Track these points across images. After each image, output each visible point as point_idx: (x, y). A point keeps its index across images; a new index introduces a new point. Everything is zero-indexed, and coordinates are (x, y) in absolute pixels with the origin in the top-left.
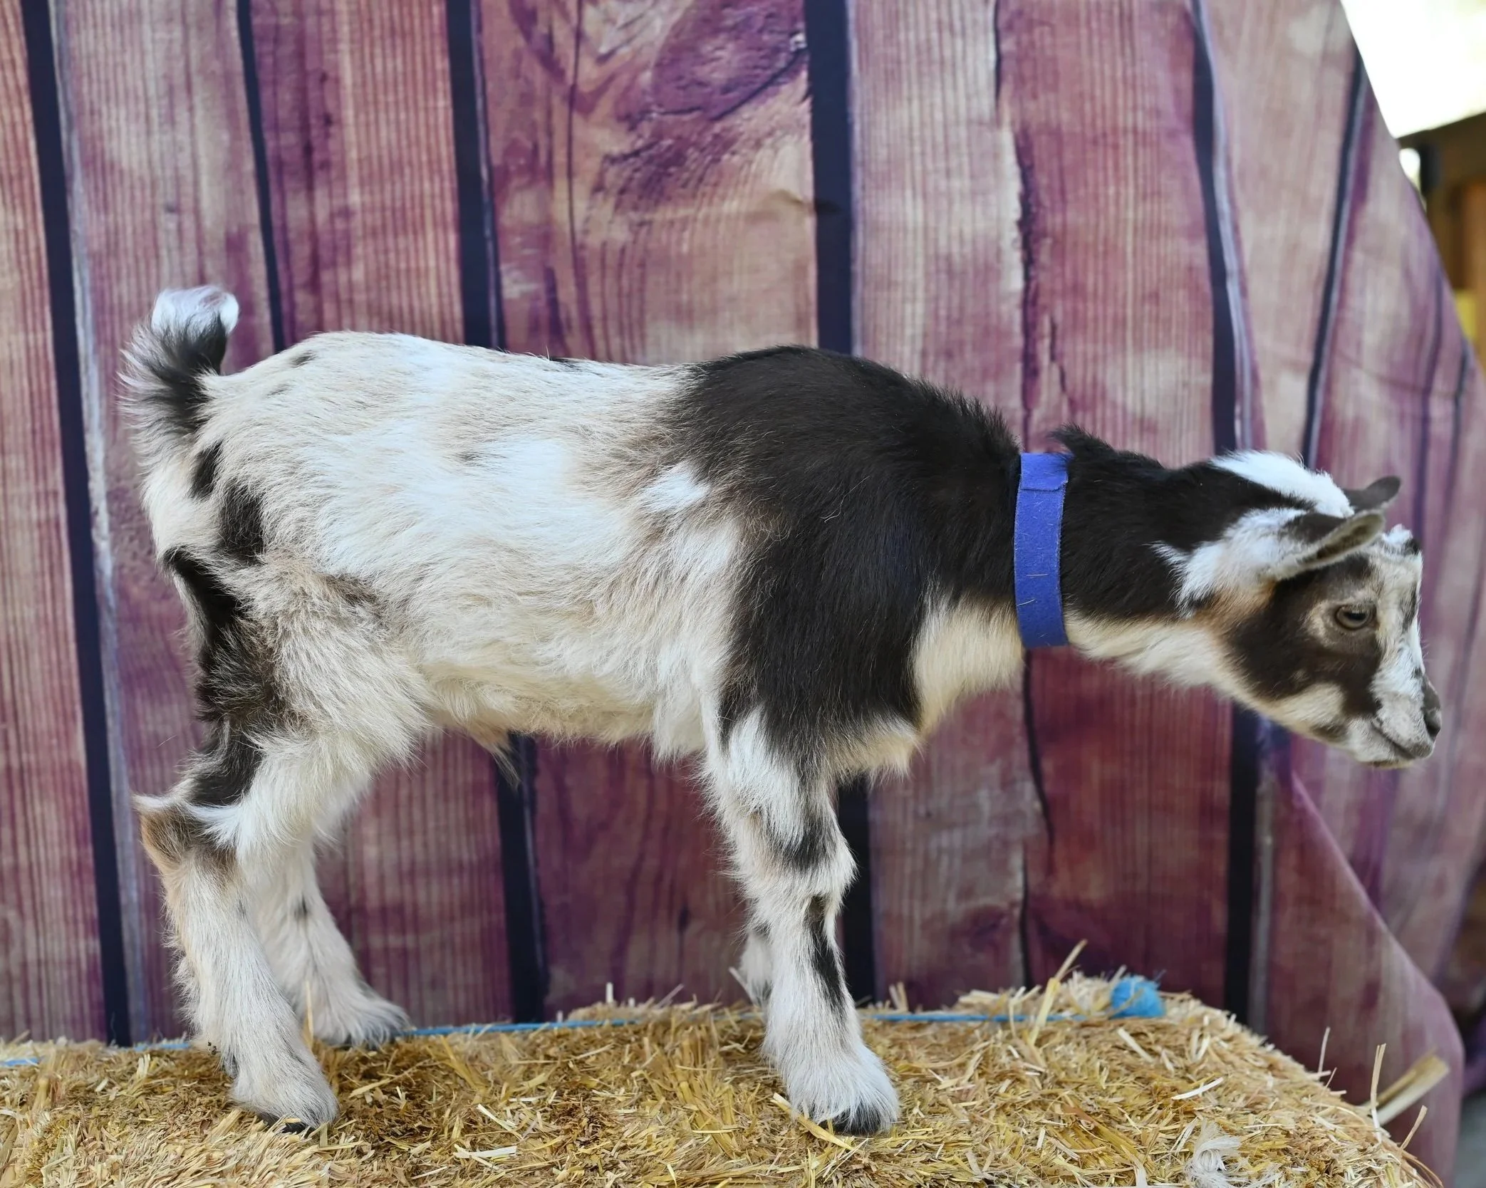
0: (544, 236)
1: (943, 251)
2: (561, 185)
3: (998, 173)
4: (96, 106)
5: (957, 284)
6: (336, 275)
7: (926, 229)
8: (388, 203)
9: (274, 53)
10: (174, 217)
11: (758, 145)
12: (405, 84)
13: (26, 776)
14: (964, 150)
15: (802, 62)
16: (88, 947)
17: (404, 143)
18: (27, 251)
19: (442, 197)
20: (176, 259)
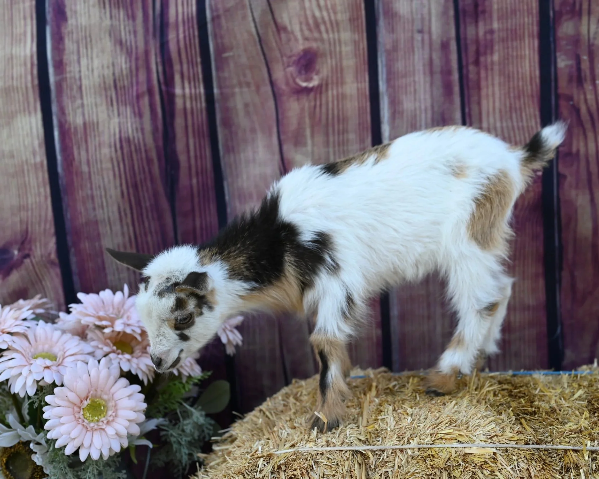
0: (576, 41)
2: (585, 18)
6: (486, 58)
8: (509, 27)
10: (420, 35)
16: (377, 332)
18: (359, 50)
19: (532, 25)
20: (421, 52)
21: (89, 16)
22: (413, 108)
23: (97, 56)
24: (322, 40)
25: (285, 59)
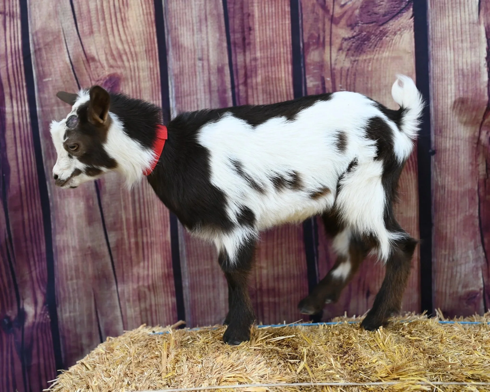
0: (321, 66)
1: (461, 68)
2: (327, 48)
3: (479, 40)
4: (177, 26)
5: (466, 79)
6: (252, 80)
7: (454, 60)
8: (269, 56)
9: (233, 8)
10: (201, 62)
11: (395, 34)
12: (275, 16)
13: (152, 245)
14: (468, 33)
15: (411, 5)
16: (172, 300)
17: (275, 36)
18: (154, 74)
19: (287, 53)
20: (202, 76)
24: (124, 67)
25: (93, 82)
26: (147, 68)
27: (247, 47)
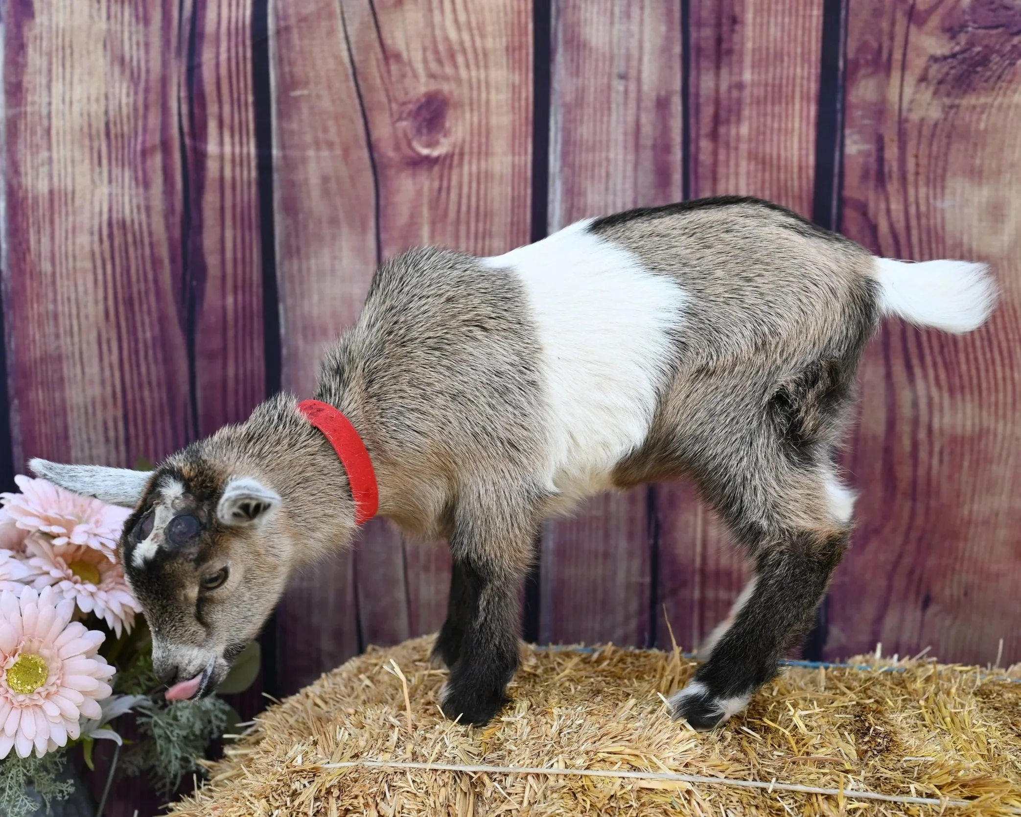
0: (879, 111)
2: (896, 75)
4: (577, 3)
6: (729, 129)
8: (770, 81)
10: (623, 82)
17: (786, 39)
18: (520, 99)
19: (809, 79)
20: (621, 111)
21: (72, 12)
22: (602, 204)
23: (81, 81)
24: (458, 80)
25: (394, 106)
26: (508, 85)
27: (725, 60)
